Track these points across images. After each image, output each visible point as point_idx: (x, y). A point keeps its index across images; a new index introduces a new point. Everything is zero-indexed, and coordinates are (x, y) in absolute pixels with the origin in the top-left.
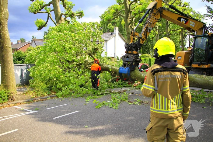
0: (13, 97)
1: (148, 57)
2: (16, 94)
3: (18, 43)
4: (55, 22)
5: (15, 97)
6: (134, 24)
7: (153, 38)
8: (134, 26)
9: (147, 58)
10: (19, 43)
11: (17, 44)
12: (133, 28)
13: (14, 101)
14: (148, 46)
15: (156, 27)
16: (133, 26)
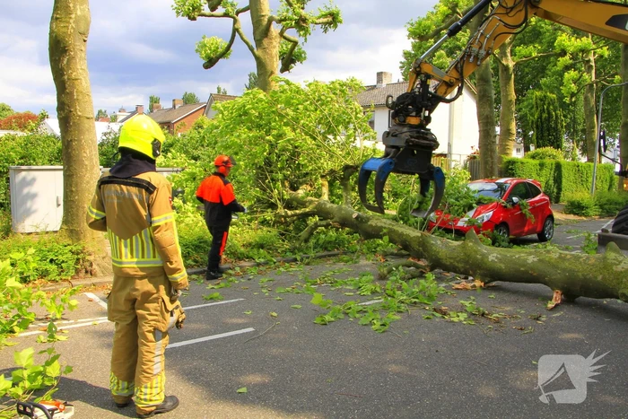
0: (91, 265)
1: (554, 157)
2: (104, 258)
3: (174, 106)
4: (253, 43)
5: (98, 265)
6: (508, 50)
7: (571, 98)
8: (509, 58)
9: (548, 161)
10: (177, 107)
11: (170, 109)
12: (504, 62)
13: (93, 278)
14: (556, 123)
15: (589, 61)
16: (506, 56)
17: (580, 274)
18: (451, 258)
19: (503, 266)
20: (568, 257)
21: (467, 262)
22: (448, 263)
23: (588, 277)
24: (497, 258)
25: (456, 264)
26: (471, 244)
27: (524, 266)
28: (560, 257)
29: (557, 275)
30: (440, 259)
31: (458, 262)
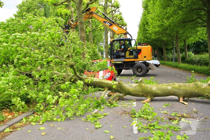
17: (189, 91)
18: (136, 91)
19: (159, 91)
20: (182, 85)
21: (143, 92)
22: (135, 93)
23: (192, 91)
24: (156, 89)
25: (138, 93)
26: (143, 85)
27: (167, 90)
28: (179, 86)
29: (181, 92)
30: (130, 92)
31: (139, 92)
